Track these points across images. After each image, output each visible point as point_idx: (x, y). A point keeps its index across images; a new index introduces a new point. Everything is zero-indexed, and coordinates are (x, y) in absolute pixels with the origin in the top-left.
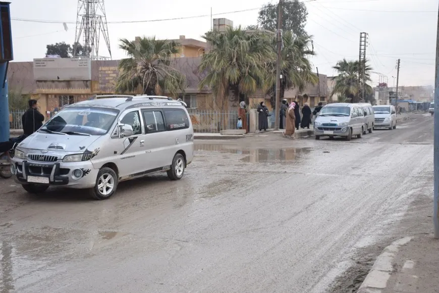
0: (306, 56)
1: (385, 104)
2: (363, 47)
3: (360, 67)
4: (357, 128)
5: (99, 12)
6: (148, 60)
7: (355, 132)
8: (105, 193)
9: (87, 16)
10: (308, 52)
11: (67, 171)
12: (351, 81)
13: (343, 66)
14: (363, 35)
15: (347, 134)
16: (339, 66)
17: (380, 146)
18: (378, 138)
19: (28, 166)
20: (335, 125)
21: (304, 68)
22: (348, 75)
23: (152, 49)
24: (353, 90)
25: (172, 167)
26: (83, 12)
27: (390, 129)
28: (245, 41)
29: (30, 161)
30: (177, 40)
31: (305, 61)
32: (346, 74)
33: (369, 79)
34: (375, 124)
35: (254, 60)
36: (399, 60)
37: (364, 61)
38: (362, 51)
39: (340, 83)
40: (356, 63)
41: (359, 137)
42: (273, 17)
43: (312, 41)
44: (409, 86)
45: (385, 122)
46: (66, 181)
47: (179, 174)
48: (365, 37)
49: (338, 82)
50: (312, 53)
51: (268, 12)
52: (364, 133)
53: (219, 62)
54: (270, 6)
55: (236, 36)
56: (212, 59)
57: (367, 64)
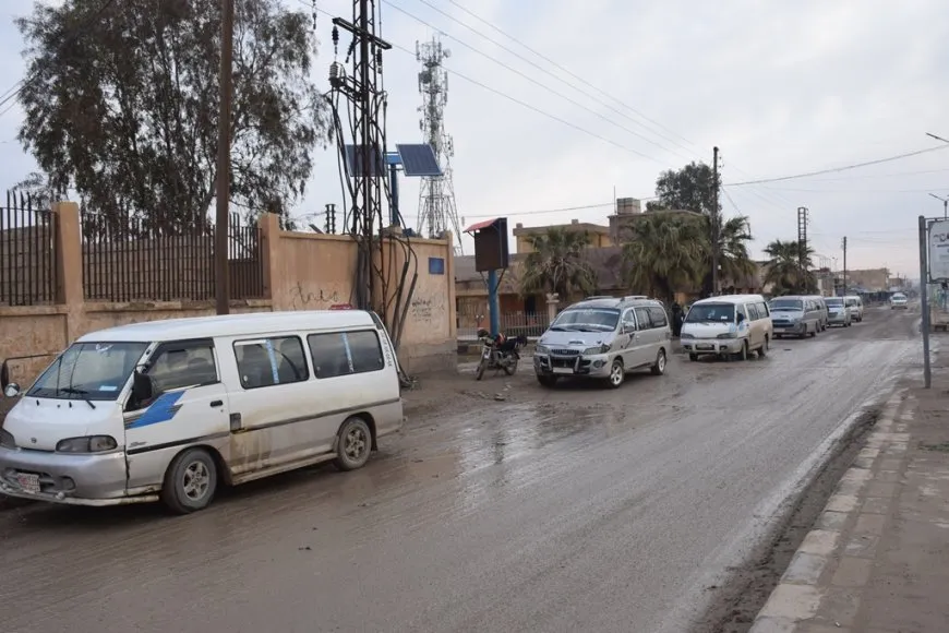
0: (742, 242)
1: (831, 295)
2: (802, 226)
3: (800, 248)
4: (811, 324)
5: (446, 192)
6: (558, 254)
7: (810, 329)
8: (616, 382)
9: (431, 197)
10: (744, 237)
11: (588, 362)
12: (788, 267)
13: (776, 248)
14: (802, 211)
15: (801, 331)
16: (770, 249)
17: (838, 344)
18: (836, 336)
19: (553, 360)
20: (787, 321)
21: (740, 255)
22: (782, 259)
23: (560, 240)
24: (791, 279)
25: (657, 362)
26: (426, 193)
27: (845, 326)
28: (675, 228)
29: (553, 355)
30: (569, 225)
31: (741, 247)
32: (780, 259)
33: (810, 264)
34: (829, 320)
35: (685, 250)
36: (845, 238)
37: (805, 241)
38: (802, 230)
39: (773, 271)
40: (794, 244)
41: (813, 334)
42: (676, 188)
43: (749, 225)
44: (855, 269)
45: (838, 318)
46: (588, 370)
47: (661, 369)
48: (804, 213)
49: (771, 269)
50: (749, 238)
51: (669, 182)
52: (818, 331)
53: (645, 254)
54: (671, 174)
55: (664, 224)
56: (636, 249)
57: (808, 245)
